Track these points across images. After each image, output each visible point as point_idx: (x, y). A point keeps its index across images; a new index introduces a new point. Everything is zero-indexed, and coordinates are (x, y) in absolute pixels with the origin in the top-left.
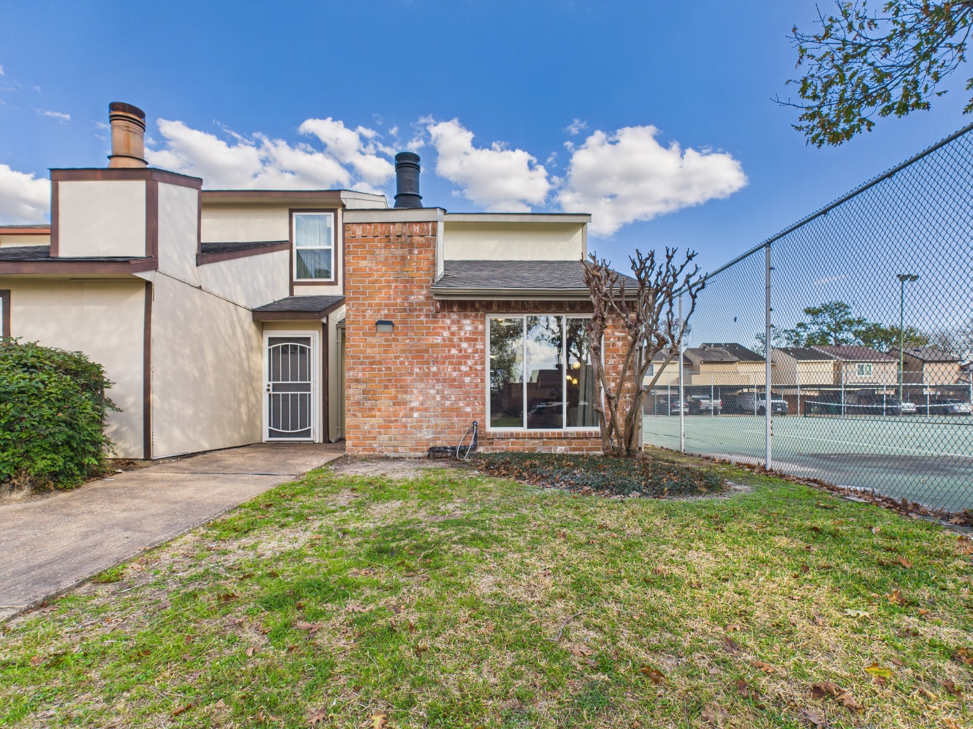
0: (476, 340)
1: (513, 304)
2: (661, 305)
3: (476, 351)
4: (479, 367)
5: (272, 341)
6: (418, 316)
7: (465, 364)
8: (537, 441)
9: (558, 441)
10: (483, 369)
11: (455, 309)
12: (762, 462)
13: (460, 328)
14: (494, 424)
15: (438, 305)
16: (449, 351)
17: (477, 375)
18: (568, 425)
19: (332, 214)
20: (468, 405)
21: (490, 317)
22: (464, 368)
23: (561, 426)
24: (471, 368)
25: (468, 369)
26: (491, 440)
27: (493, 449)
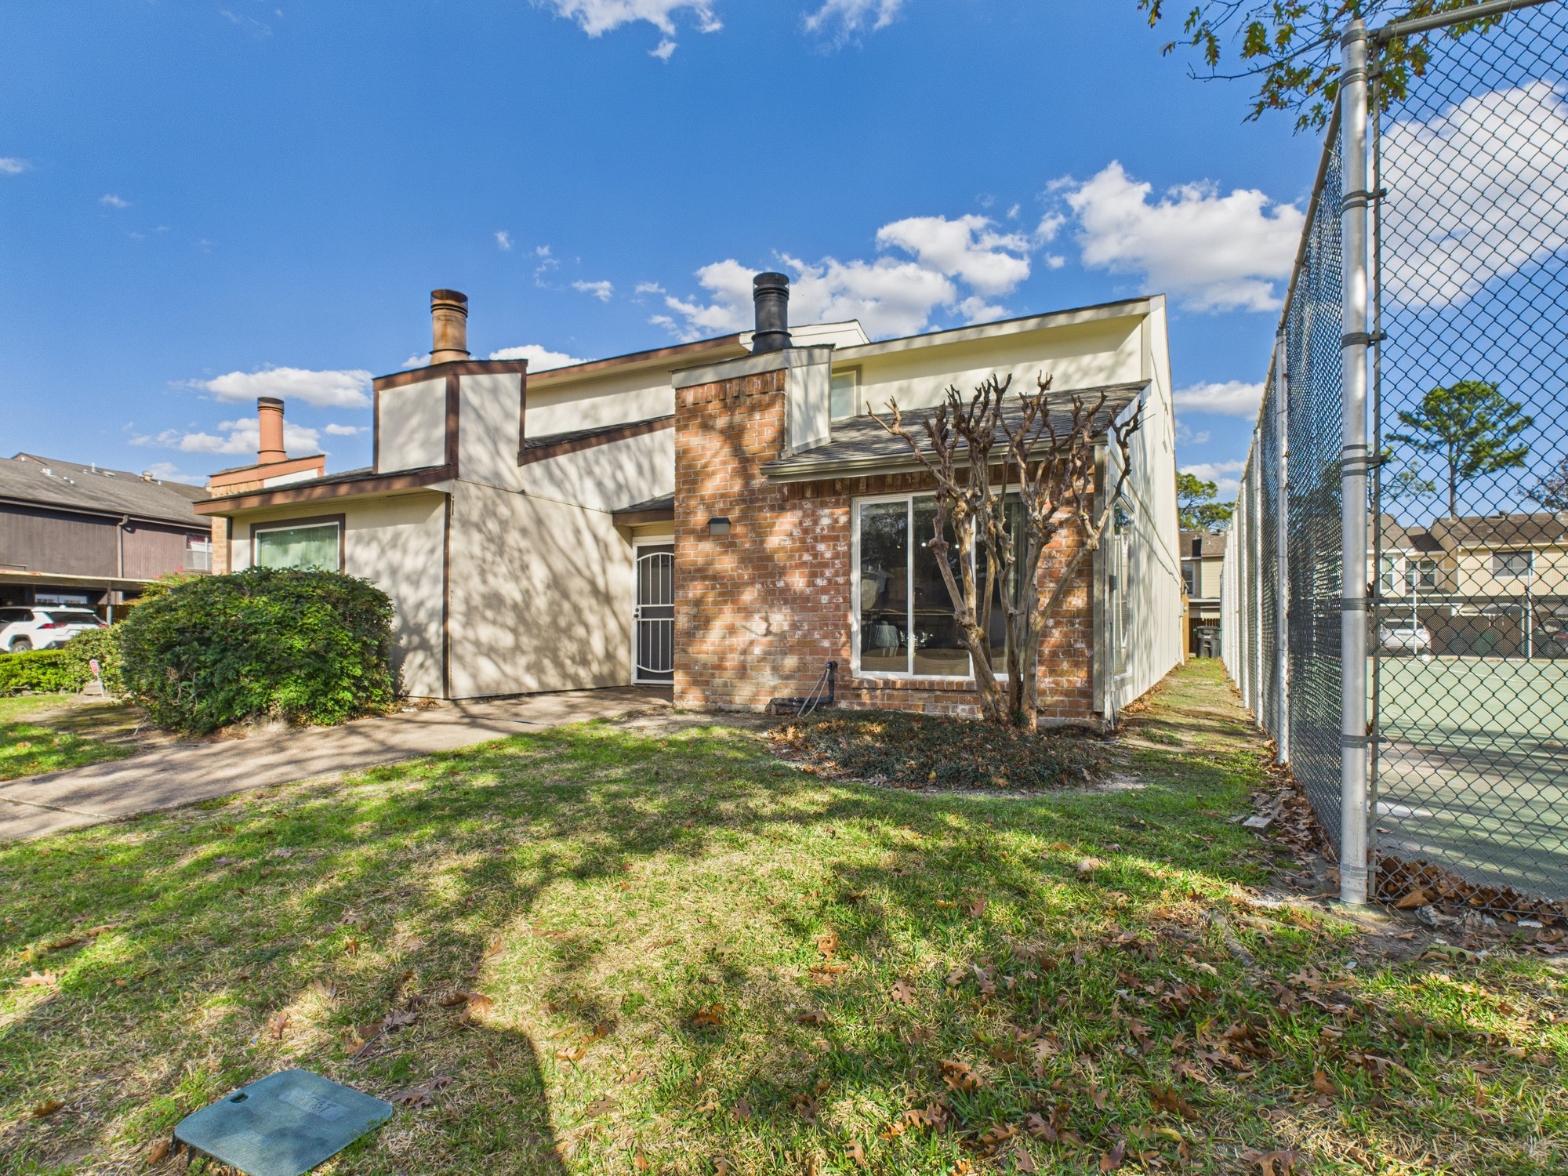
0: (836, 538)
1: (889, 480)
3: (836, 556)
4: (841, 580)
5: (640, 551)
6: (761, 509)
7: (822, 575)
8: (925, 695)
9: (960, 696)
10: (849, 583)
11: (808, 494)
13: (816, 522)
14: (864, 667)
15: (786, 491)
16: (801, 557)
17: (838, 591)
20: (825, 637)
21: (863, 502)
22: (820, 582)
24: (829, 580)
25: (825, 582)
26: (855, 691)
27: (860, 704)
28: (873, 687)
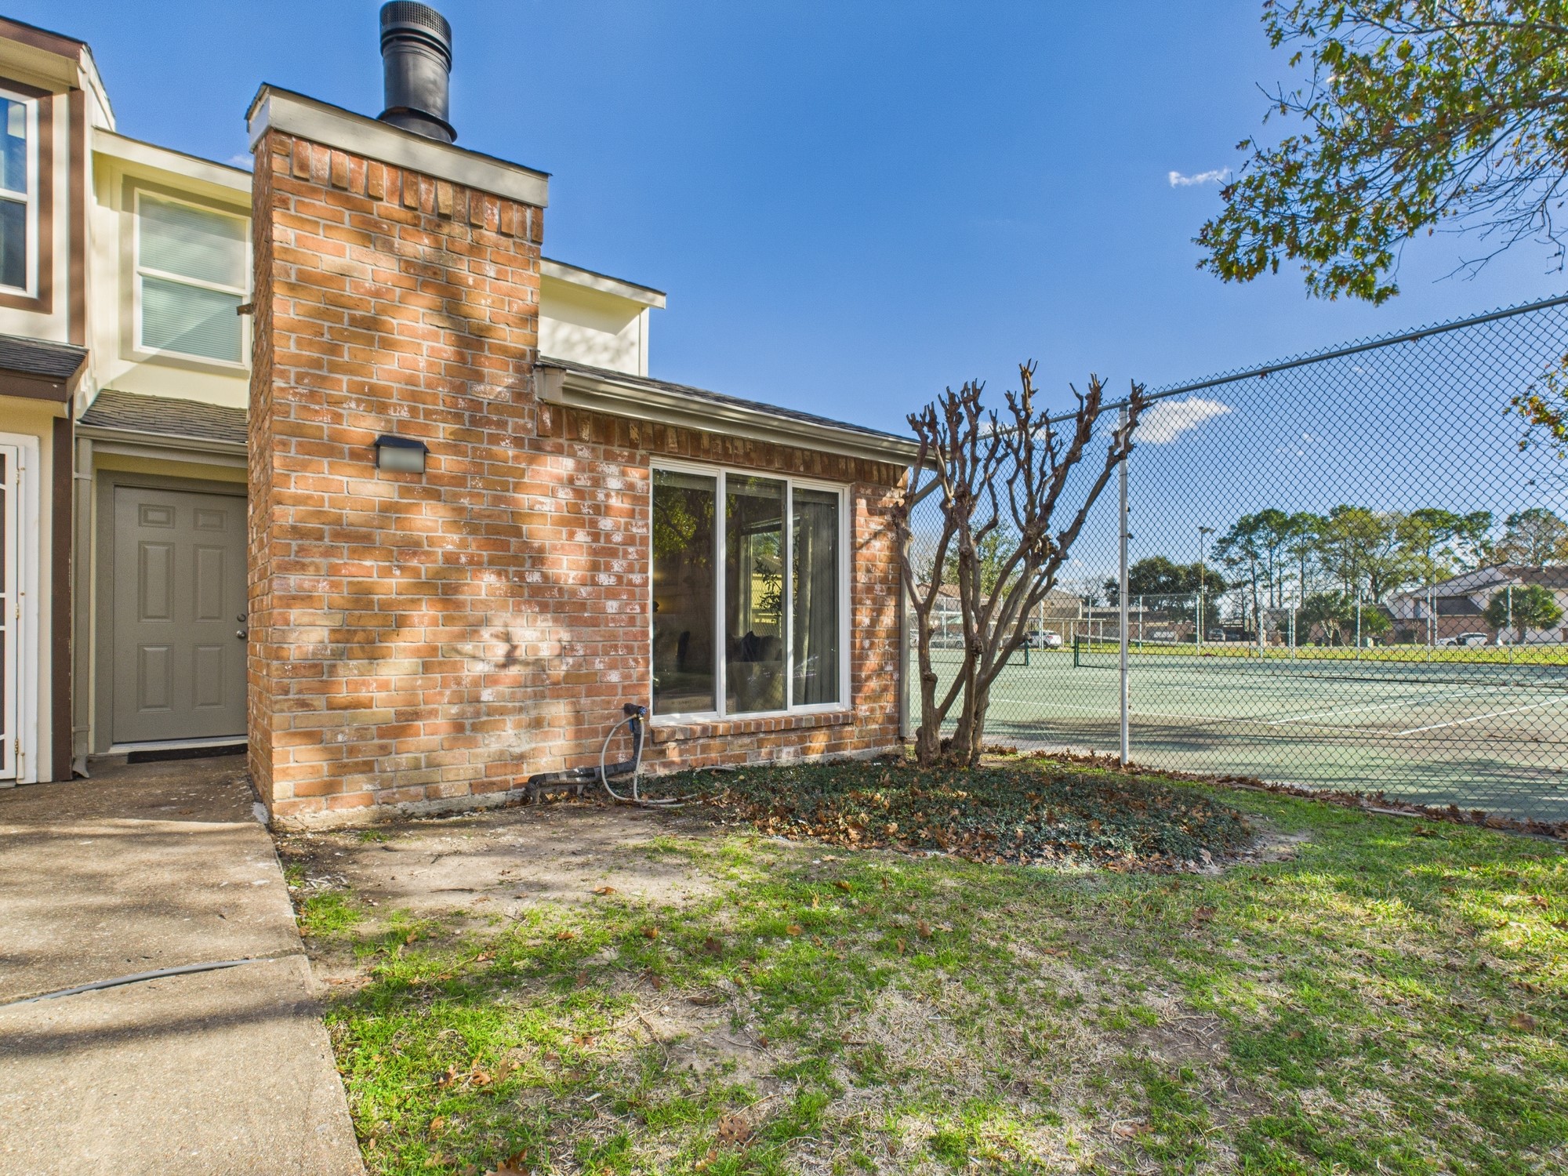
1: (705, 442)
3: (628, 540)
4: (637, 578)
7: (608, 568)
9: (782, 737)
10: (642, 584)
11: (585, 434)
13: (596, 483)
14: (661, 706)
15: (547, 417)
16: (572, 534)
17: (632, 596)
20: (612, 666)
21: (655, 462)
22: (604, 579)
23: (783, 706)
24: (619, 578)
25: (612, 580)
26: (658, 745)
27: (666, 765)
28: (684, 736)
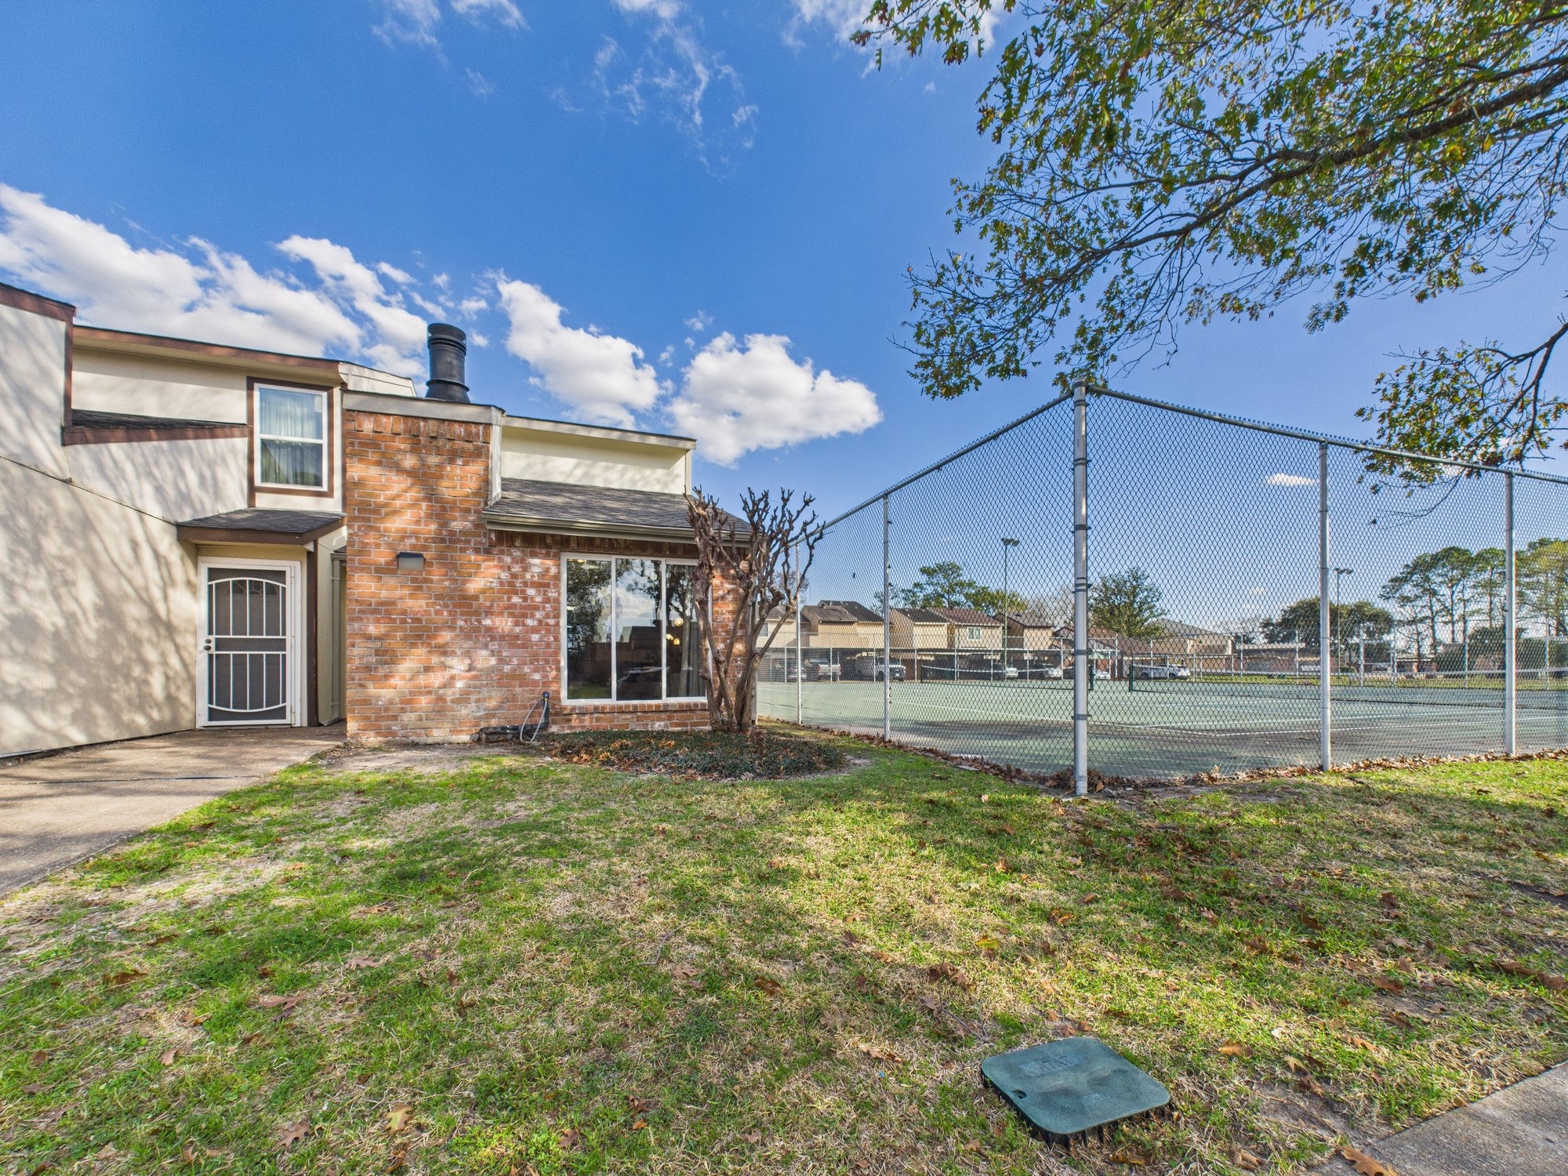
0: (547, 585)
1: (597, 542)
2: (776, 555)
3: (547, 600)
4: (551, 622)
5: (213, 573)
6: (463, 550)
7: (532, 616)
8: (629, 716)
9: (656, 715)
10: (557, 624)
11: (518, 543)
12: (881, 732)
13: (525, 569)
14: (572, 695)
15: (493, 536)
16: (509, 599)
17: (548, 631)
18: (669, 695)
19: (325, 394)
20: (536, 671)
21: (567, 557)
22: (530, 622)
23: (659, 697)
24: (540, 622)
25: (535, 623)
26: (565, 716)
27: (571, 728)
28: (583, 712)
